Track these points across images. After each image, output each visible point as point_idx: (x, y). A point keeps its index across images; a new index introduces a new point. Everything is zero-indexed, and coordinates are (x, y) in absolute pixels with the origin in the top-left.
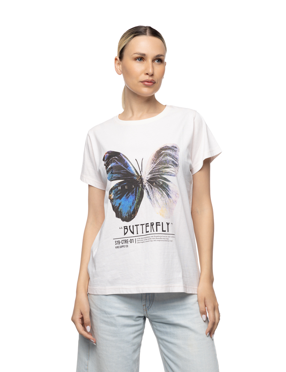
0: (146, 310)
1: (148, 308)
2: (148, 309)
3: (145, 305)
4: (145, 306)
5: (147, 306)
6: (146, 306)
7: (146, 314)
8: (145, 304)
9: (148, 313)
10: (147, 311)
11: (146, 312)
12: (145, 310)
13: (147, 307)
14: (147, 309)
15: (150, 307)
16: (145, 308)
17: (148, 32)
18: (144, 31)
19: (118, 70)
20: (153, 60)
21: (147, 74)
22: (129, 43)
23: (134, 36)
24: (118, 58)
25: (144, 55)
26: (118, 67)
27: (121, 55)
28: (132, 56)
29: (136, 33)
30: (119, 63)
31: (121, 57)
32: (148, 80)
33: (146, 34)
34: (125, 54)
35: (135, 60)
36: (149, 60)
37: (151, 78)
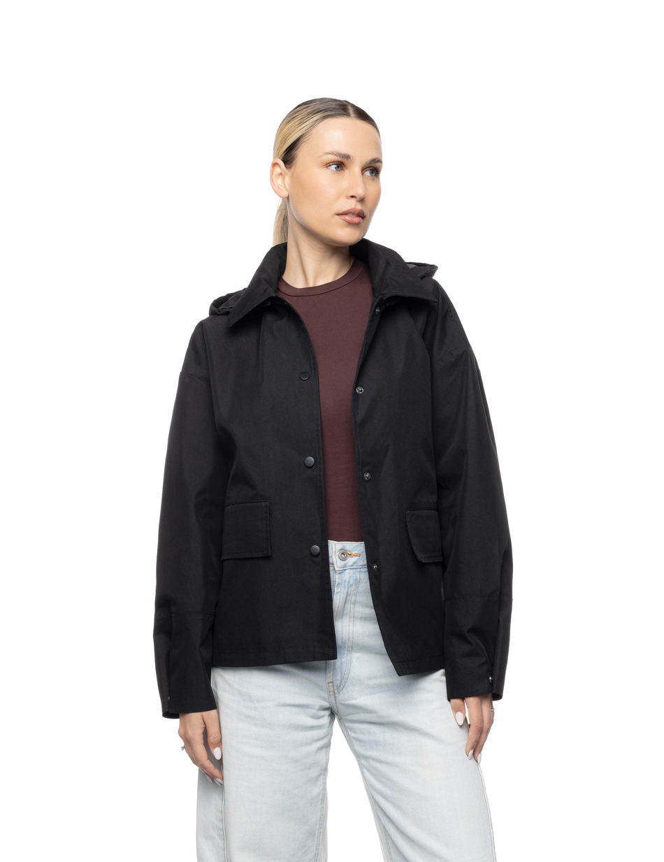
0: (334, 694)
1: (337, 689)
2: (339, 693)
3: (332, 682)
4: (331, 684)
5: (337, 686)
6: (335, 685)
7: (333, 702)
8: (331, 680)
9: (337, 701)
10: (337, 695)
11: (335, 697)
12: (332, 693)
13: (335, 688)
14: (336, 691)
15: (342, 687)
16: (331, 689)
17: (351, 111)
18: (343, 109)
19: (280, 187)
20: (363, 170)
21: (352, 197)
22: (311, 130)
23: (325, 117)
24: (281, 163)
25: (348, 157)
26: (279, 181)
27: (288, 156)
28: (320, 157)
29: (325, 110)
30: (281, 174)
31: (287, 161)
32: (353, 211)
33: (348, 115)
34: (302, 154)
35: (327, 167)
36: (356, 169)
37: (359, 207)
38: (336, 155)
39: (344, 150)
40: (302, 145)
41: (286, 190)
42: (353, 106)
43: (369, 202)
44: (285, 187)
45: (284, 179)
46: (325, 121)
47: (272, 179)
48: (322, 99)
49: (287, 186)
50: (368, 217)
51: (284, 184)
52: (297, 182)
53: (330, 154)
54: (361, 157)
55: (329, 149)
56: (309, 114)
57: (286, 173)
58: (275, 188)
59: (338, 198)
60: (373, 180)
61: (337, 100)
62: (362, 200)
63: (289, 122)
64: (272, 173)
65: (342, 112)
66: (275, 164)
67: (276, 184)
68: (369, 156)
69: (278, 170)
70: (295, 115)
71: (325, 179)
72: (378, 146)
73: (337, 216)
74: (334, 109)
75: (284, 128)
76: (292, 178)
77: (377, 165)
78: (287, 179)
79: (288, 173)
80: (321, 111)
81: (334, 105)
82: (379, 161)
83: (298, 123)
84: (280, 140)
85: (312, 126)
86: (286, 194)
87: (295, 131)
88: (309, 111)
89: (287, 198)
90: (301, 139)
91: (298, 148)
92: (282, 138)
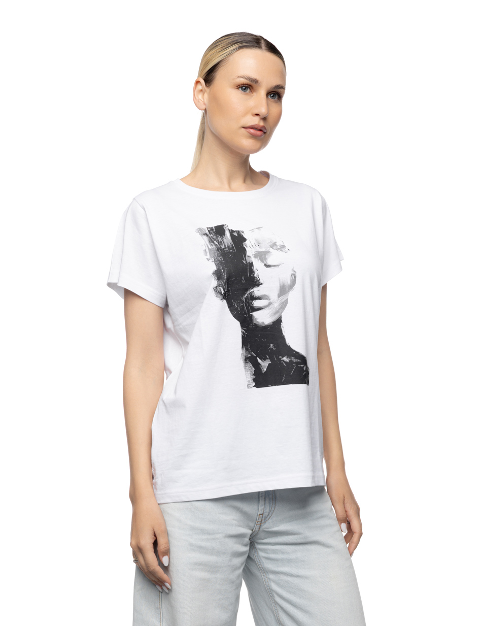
0: (261, 523)
1: (265, 519)
2: (265, 522)
4: (261, 516)
6: (264, 516)
8: (262, 513)
10: (263, 524)
11: (260, 526)
12: (259, 523)
13: (263, 519)
14: (263, 521)
16: (260, 520)
17: (263, 44)
18: (256, 42)
19: (200, 101)
21: (257, 115)
22: (228, 57)
23: (241, 48)
24: (203, 82)
25: (256, 81)
26: (200, 96)
27: (209, 76)
29: (242, 42)
30: (202, 90)
31: (208, 81)
32: (256, 127)
33: (260, 47)
34: (219, 75)
35: (238, 88)
36: (262, 93)
37: (262, 124)
38: (246, 79)
39: (254, 75)
40: (220, 69)
41: (205, 104)
42: (266, 40)
43: (271, 120)
44: (204, 102)
45: (204, 94)
46: (241, 51)
47: (194, 94)
48: (241, 33)
49: (206, 101)
50: (268, 133)
51: (203, 99)
52: (214, 99)
53: (242, 77)
54: (267, 82)
55: (242, 73)
56: (228, 44)
57: (205, 91)
58: (196, 102)
59: (245, 114)
60: (276, 102)
61: (254, 35)
62: (264, 119)
63: (212, 49)
64: (195, 88)
65: (256, 44)
66: (197, 82)
67: (197, 98)
68: (274, 82)
69: (199, 87)
70: (217, 44)
71: (236, 98)
72: (283, 74)
73: (243, 129)
74: (249, 42)
75: (207, 54)
76: (210, 95)
77: (280, 91)
78: (206, 95)
79: (208, 90)
80: (238, 42)
81: (250, 38)
82: (283, 88)
83: (219, 50)
84: (203, 63)
85: (229, 54)
86: (204, 107)
87: (216, 57)
88: (229, 41)
89: (205, 110)
90: (220, 64)
91: (217, 71)
92: (205, 61)
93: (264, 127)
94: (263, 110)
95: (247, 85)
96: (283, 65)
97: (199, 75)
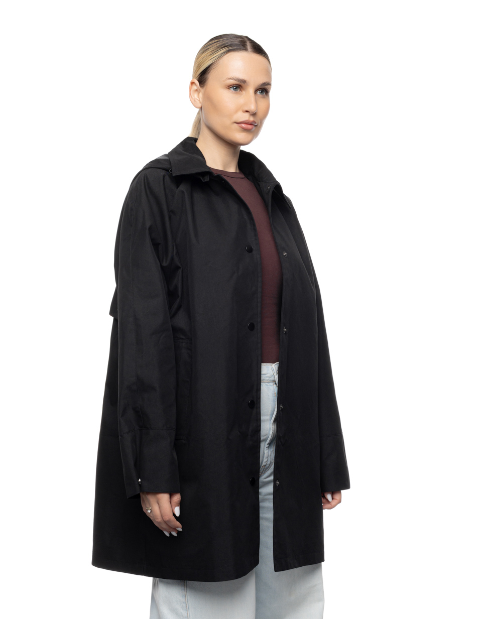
17: (249, 45)
18: (242, 45)
19: (196, 100)
20: (256, 91)
21: (247, 111)
22: (219, 60)
23: (229, 51)
24: (197, 82)
25: (244, 82)
26: (196, 96)
27: (202, 77)
28: (224, 81)
29: (230, 46)
30: (197, 90)
31: (202, 82)
32: (247, 122)
33: (246, 50)
34: (211, 77)
35: (229, 88)
36: (251, 91)
37: (252, 119)
38: (236, 80)
39: (242, 76)
40: (212, 71)
41: (200, 102)
43: (260, 114)
45: (199, 93)
46: (229, 54)
47: (190, 94)
49: (201, 100)
50: (259, 125)
51: (199, 98)
52: (208, 98)
53: (231, 79)
54: (255, 81)
56: (218, 47)
57: (200, 91)
58: (192, 100)
59: (237, 111)
60: (264, 97)
62: (254, 114)
63: (203, 52)
64: (190, 89)
65: (242, 47)
66: (192, 83)
67: (193, 97)
68: (260, 80)
69: (195, 87)
70: (208, 48)
71: (228, 97)
72: (268, 72)
73: (235, 124)
74: (237, 45)
75: (199, 57)
76: (204, 94)
77: (266, 87)
78: (201, 95)
79: (202, 90)
80: (227, 46)
81: (237, 41)
82: (269, 84)
83: (209, 54)
84: (197, 65)
85: (220, 57)
86: (200, 105)
87: (207, 60)
88: (218, 45)
89: (201, 108)
90: (211, 67)
91: (209, 73)
92: (198, 64)
93: (254, 121)
94: (252, 108)
95: (237, 85)
96: (268, 63)
97: (194, 77)
